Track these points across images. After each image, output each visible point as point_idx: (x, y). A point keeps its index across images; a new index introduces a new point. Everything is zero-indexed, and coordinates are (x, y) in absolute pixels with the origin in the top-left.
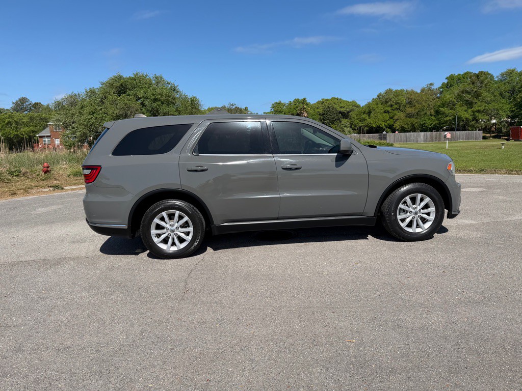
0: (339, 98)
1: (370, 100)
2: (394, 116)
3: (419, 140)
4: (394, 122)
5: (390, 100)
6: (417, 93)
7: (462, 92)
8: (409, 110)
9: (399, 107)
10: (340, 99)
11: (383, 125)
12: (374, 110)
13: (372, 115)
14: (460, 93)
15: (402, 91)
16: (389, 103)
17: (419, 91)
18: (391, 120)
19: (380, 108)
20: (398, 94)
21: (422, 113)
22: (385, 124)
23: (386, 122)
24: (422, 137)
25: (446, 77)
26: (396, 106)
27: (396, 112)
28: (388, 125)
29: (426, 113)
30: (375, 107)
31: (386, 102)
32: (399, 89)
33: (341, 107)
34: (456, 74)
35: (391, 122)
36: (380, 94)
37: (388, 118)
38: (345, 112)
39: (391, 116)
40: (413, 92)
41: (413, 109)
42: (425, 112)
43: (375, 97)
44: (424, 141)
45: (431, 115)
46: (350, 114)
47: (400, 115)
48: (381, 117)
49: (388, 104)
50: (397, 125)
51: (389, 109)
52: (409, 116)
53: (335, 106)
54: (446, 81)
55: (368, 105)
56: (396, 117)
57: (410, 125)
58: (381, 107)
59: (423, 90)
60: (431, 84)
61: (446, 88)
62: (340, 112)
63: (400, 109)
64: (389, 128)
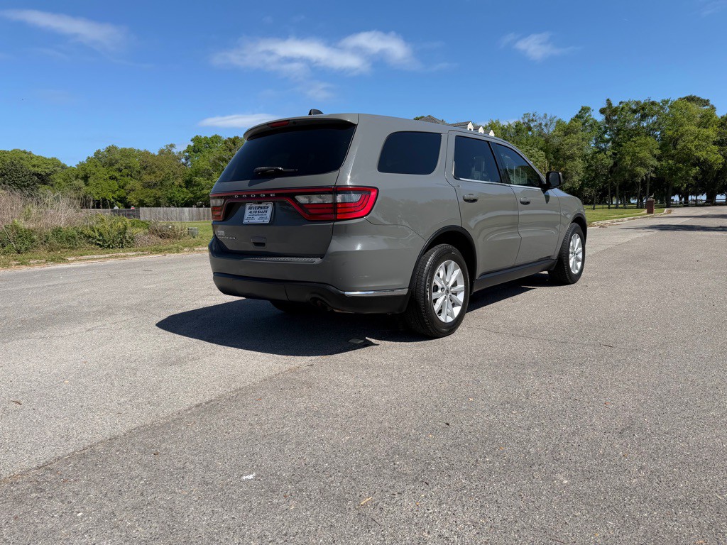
0: (28, 151)
1: (84, 160)
2: (125, 185)
3: (184, 218)
4: (127, 194)
5: (117, 162)
6: (154, 155)
7: (219, 159)
8: (147, 178)
9: (131, 172)
10: (30, 153)
11: (110, 197)
12: (94, 174)
13: (91, 181)
14: (217, 161)
15: (132, 150)
16: (117, 166)
17: (157, 153)
18: (123, 190)
19: (103, 172)
20: (127, 153)
21: (169, 183)
22: (114, 195)
23: (114, 192)
24: (187, 214)
25: (191, 138)
26: (125, 171)
27: (126, 179)
28: (119, 197)
29: (173, 183)
30: (94, 170)
31: (111, 165)
32: (128, 147)
33: (34, 166)
34: (203, 137)
35: (122, 193)
36: (98, 152)
37: (117, 187)
38: (43, 173)
39: (122, 184)
40: (147, 153)
41: (152, 177)
42: (171, 182)
43: (92, 155)
44: (190, 220)
45: (180, 186)
46: (51, 177)
47: (133, 183)
48: (105, 185)
49: (114, 167)
50: (131, 198)
51: (117, 174)
52: (149, 186)
53: (25, 163)
54: (192, 144)
55: (82, 166)
56: (128, 187)
57: (152, 199)
58: (103, 170)
59: (162, 152)
60: (172, 146)
61: (193, 153)
62: (35, 174)
63: (131, 176)
64: (120, 201)
